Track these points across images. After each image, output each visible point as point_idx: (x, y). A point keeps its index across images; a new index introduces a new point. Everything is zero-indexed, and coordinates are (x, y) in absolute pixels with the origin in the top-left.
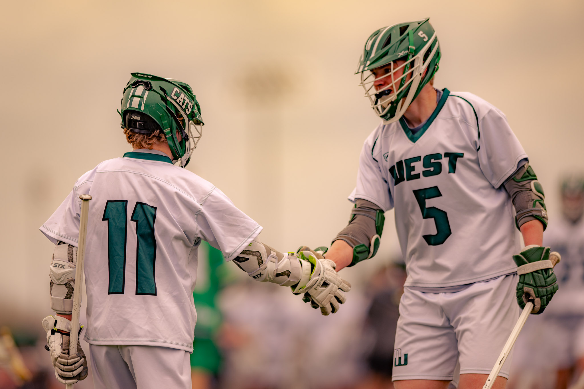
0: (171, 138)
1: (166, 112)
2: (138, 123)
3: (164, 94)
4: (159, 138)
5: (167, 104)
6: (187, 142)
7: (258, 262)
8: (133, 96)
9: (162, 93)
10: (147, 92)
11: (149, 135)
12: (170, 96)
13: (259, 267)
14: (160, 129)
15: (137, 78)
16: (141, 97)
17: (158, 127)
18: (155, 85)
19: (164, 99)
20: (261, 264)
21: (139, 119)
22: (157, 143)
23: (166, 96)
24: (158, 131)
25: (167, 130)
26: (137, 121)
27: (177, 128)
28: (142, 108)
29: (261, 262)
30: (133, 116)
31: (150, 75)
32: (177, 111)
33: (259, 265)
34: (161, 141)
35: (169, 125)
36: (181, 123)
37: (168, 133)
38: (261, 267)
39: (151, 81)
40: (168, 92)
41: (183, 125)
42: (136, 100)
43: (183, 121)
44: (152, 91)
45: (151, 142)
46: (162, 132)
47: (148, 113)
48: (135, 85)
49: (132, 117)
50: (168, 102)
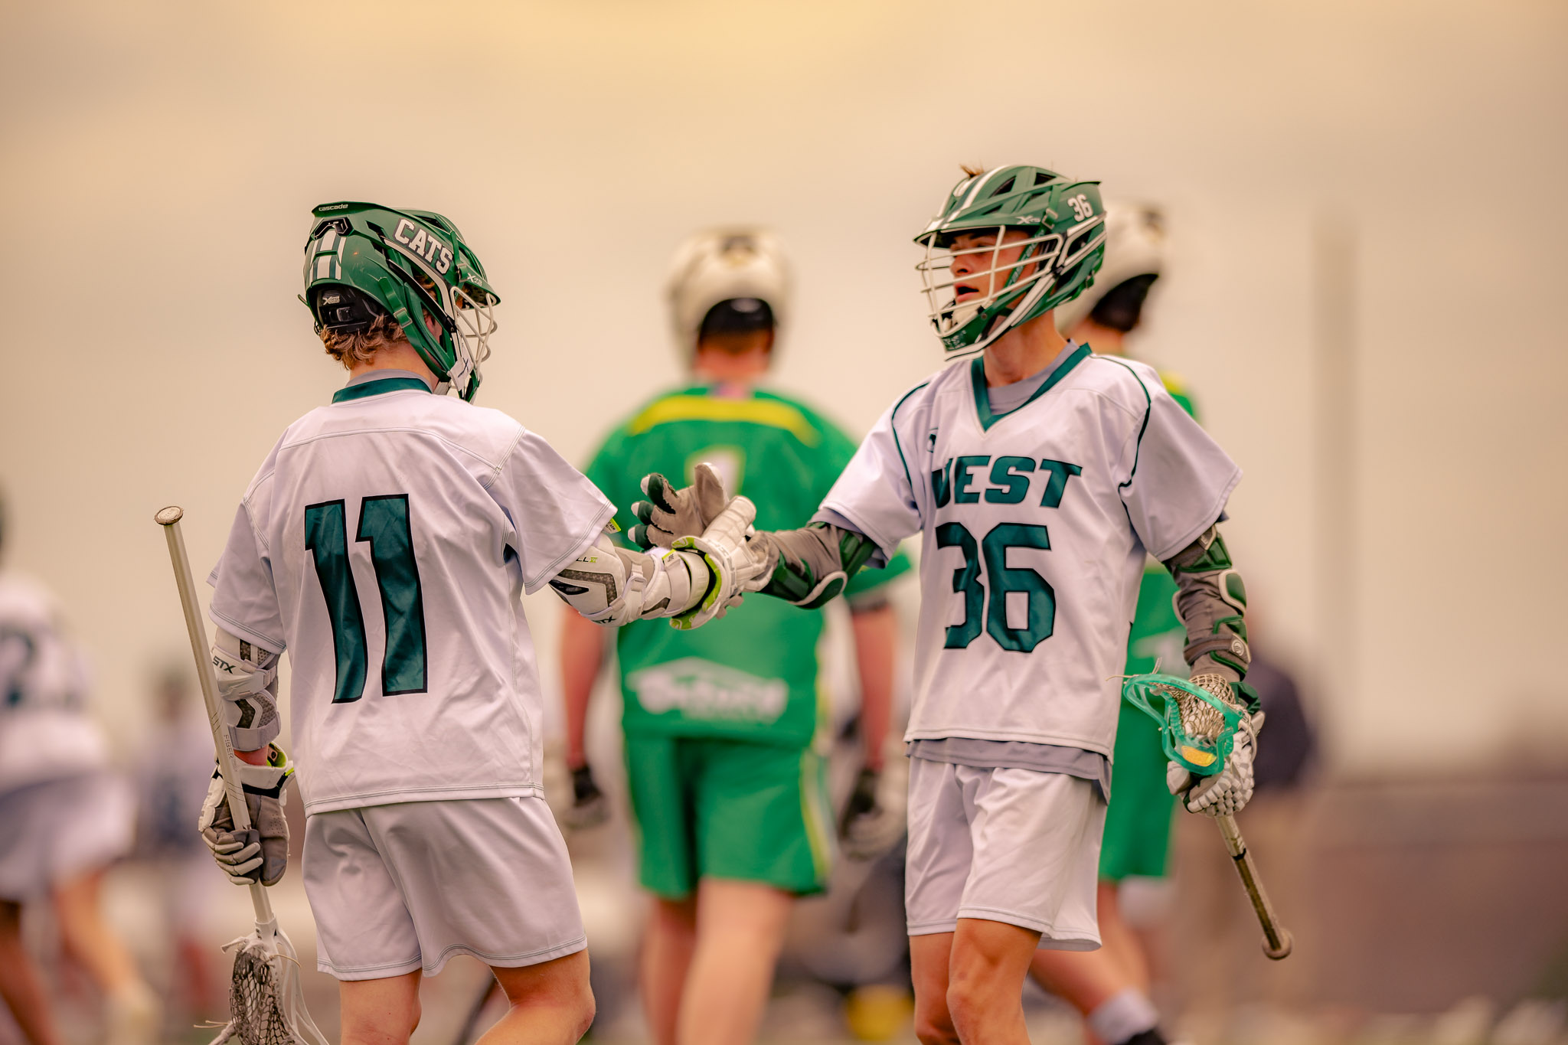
0: (413, 329)
1: (389, 273)
2: (337, 311)
3: (379, 235)
4: (388, 333)
5: (387, 257)
6: (453, 335)
7: (608, 596)
8: (318, 255)
9: (375, 235)
10: (343, 240)
11: (364, 331)
12: (391, 238)
13: (609, 606)
14: (387, 312)
15: (322, 217)
16: (334, 253)
17: (379, 309)
18: (357, 220)
19: (379, 246)
20: (612, 598)
21: (338, 301)
22: (387, 345)
23: (382, 239)
24: (382, 318)
25: (400, 313)
26: (336, 306)
27: (423, 307)
28: (338, 276)
29: (612, 595)
30: (326, 299)
31: (344, 203)
32: (416, 269)
33: (609, 602)
34: (394, 339)
35: (403, 303)
36: (431, 295)
37: (404, 319)
38: (614, 607)
39: (347, 216)
40: (385, 230)
41: (436, 297)
42: (325, 261)
43: (435, 289)
44: (352, 235)
45: (372, 344)
46: (390, 318)
47: (352, 282)
48: (320, 232)
49: (325, 301)
50: (389, 251)
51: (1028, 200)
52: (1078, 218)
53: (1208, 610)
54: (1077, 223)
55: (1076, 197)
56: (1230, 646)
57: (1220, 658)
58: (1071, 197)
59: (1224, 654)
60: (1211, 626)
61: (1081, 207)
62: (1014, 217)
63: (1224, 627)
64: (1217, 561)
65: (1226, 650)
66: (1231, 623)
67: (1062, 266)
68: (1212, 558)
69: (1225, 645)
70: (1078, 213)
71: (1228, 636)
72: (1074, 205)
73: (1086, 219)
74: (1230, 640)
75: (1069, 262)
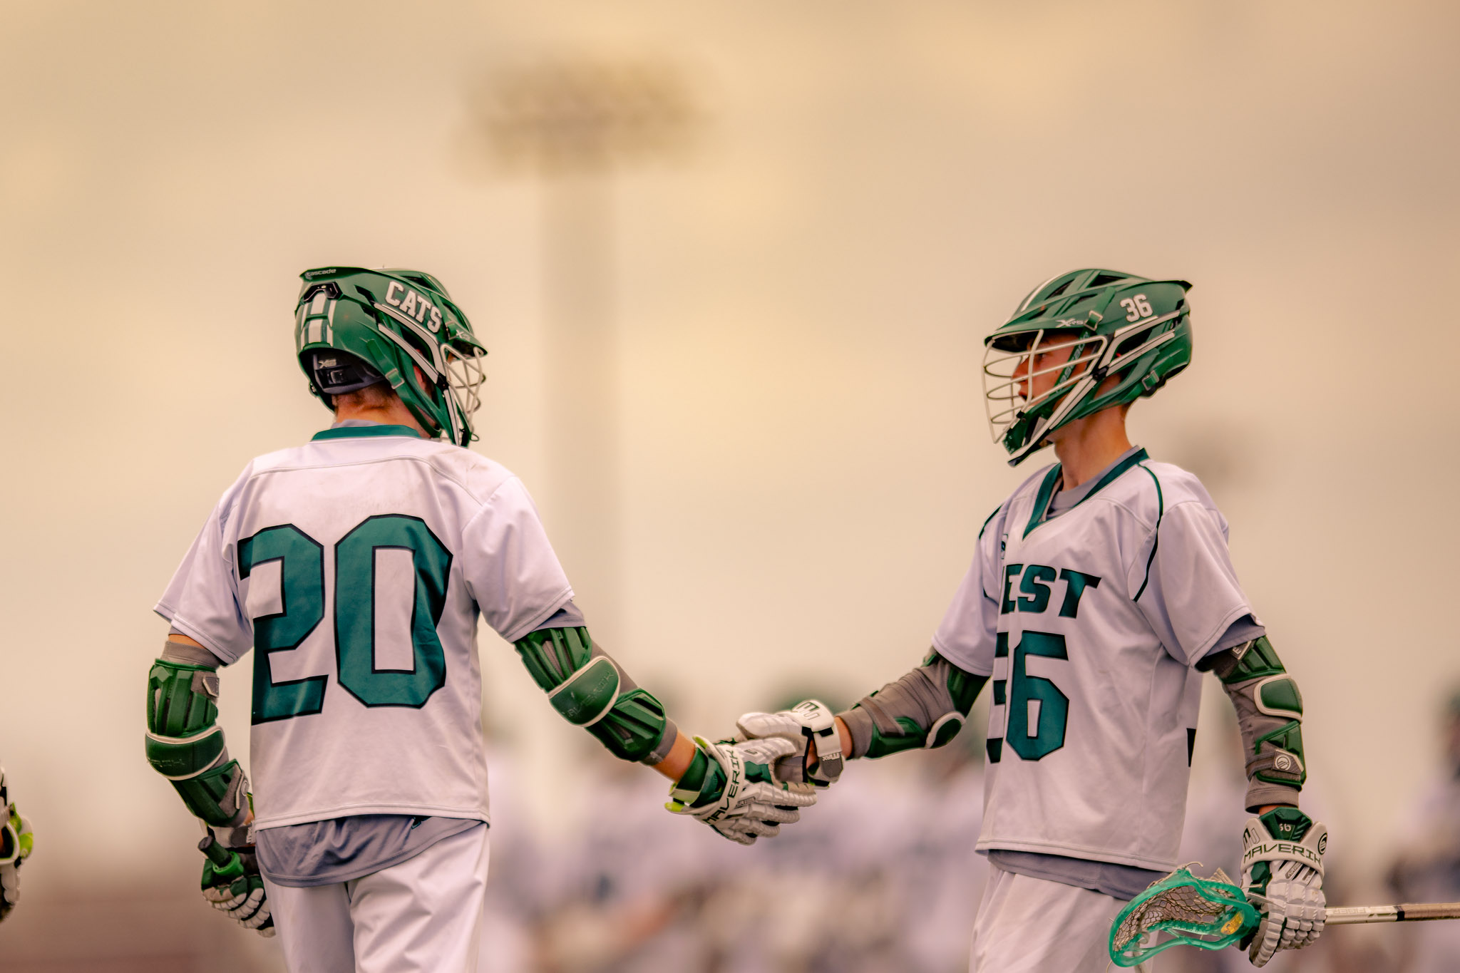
51: (1076, 302)
52: (1130, 318)
53: (1250, 730)
54: (1129, 323)
55: (1132, 298)
56: (1273, 764)
57: (1265, 777)
58: (1125, 297)
59: (1268, 773)
60: (1254, 746)
61: (1136, 307)
62: (1054, 321)
63: (1265, 745)
64: (1254, 669)
65: (1270, 769)
66: (1272, 739)
67: (1107, 367)
68: (1249, 667)
69: (1267, 764)
70: (1132, 314)
71: (1270, 754)
72: (1128, 305)
73: (1141, 318)
74: (1272, 758)
75: (1116, 365)
